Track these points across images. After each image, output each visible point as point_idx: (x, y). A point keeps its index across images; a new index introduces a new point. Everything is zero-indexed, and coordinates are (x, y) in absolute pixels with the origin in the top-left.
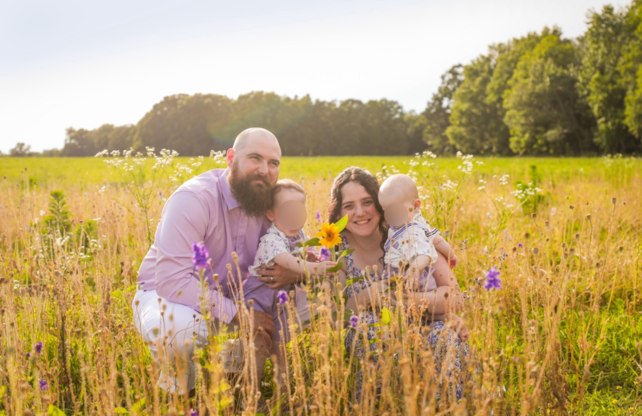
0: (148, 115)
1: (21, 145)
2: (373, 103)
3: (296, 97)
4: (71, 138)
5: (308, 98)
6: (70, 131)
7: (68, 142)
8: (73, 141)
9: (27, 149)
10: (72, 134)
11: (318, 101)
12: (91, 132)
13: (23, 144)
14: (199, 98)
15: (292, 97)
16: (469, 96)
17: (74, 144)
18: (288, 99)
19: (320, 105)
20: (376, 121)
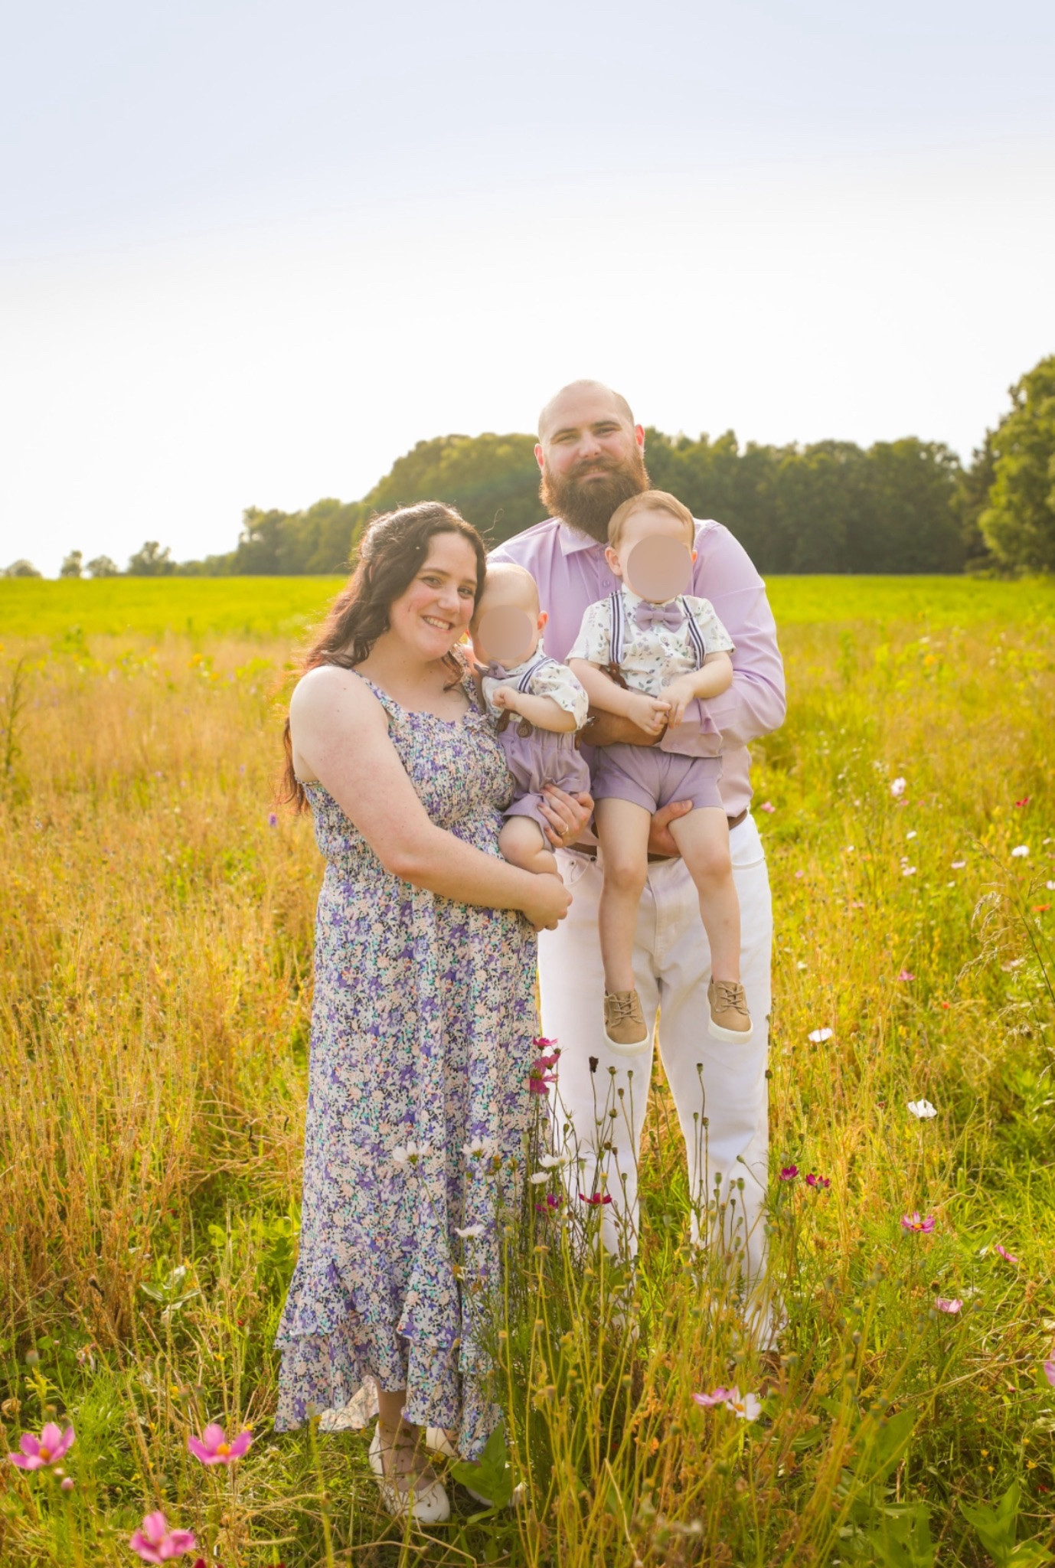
0: (383, 482)
1: (151, 547)
2: (882, 449)
3: (704, 438)
4: (252, 532)
5: (730, 439)
6: (251, 514)
7: (246, 539)
8: (256, 537)
9: (165, 554)
10: (256, 522)
11: (751, 446)
12: (294, 516)
13: (155, 545)
14: (487, 442)
15: (695, 437)
16: (1027, 440)
17: (257, 543)
18: (685, 443)
19: (758, 455)
20: (889, 491)
